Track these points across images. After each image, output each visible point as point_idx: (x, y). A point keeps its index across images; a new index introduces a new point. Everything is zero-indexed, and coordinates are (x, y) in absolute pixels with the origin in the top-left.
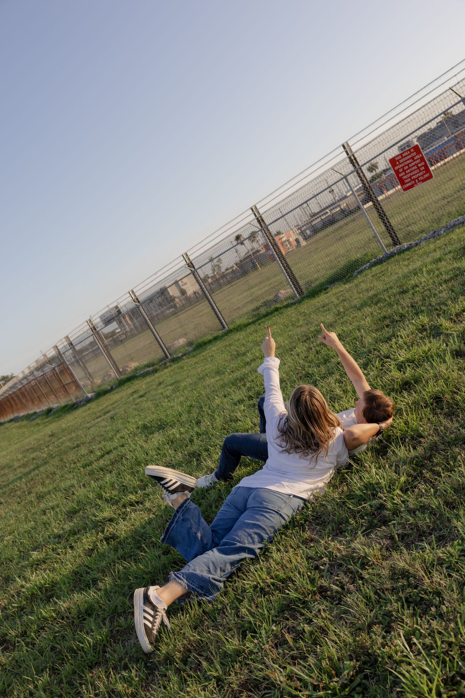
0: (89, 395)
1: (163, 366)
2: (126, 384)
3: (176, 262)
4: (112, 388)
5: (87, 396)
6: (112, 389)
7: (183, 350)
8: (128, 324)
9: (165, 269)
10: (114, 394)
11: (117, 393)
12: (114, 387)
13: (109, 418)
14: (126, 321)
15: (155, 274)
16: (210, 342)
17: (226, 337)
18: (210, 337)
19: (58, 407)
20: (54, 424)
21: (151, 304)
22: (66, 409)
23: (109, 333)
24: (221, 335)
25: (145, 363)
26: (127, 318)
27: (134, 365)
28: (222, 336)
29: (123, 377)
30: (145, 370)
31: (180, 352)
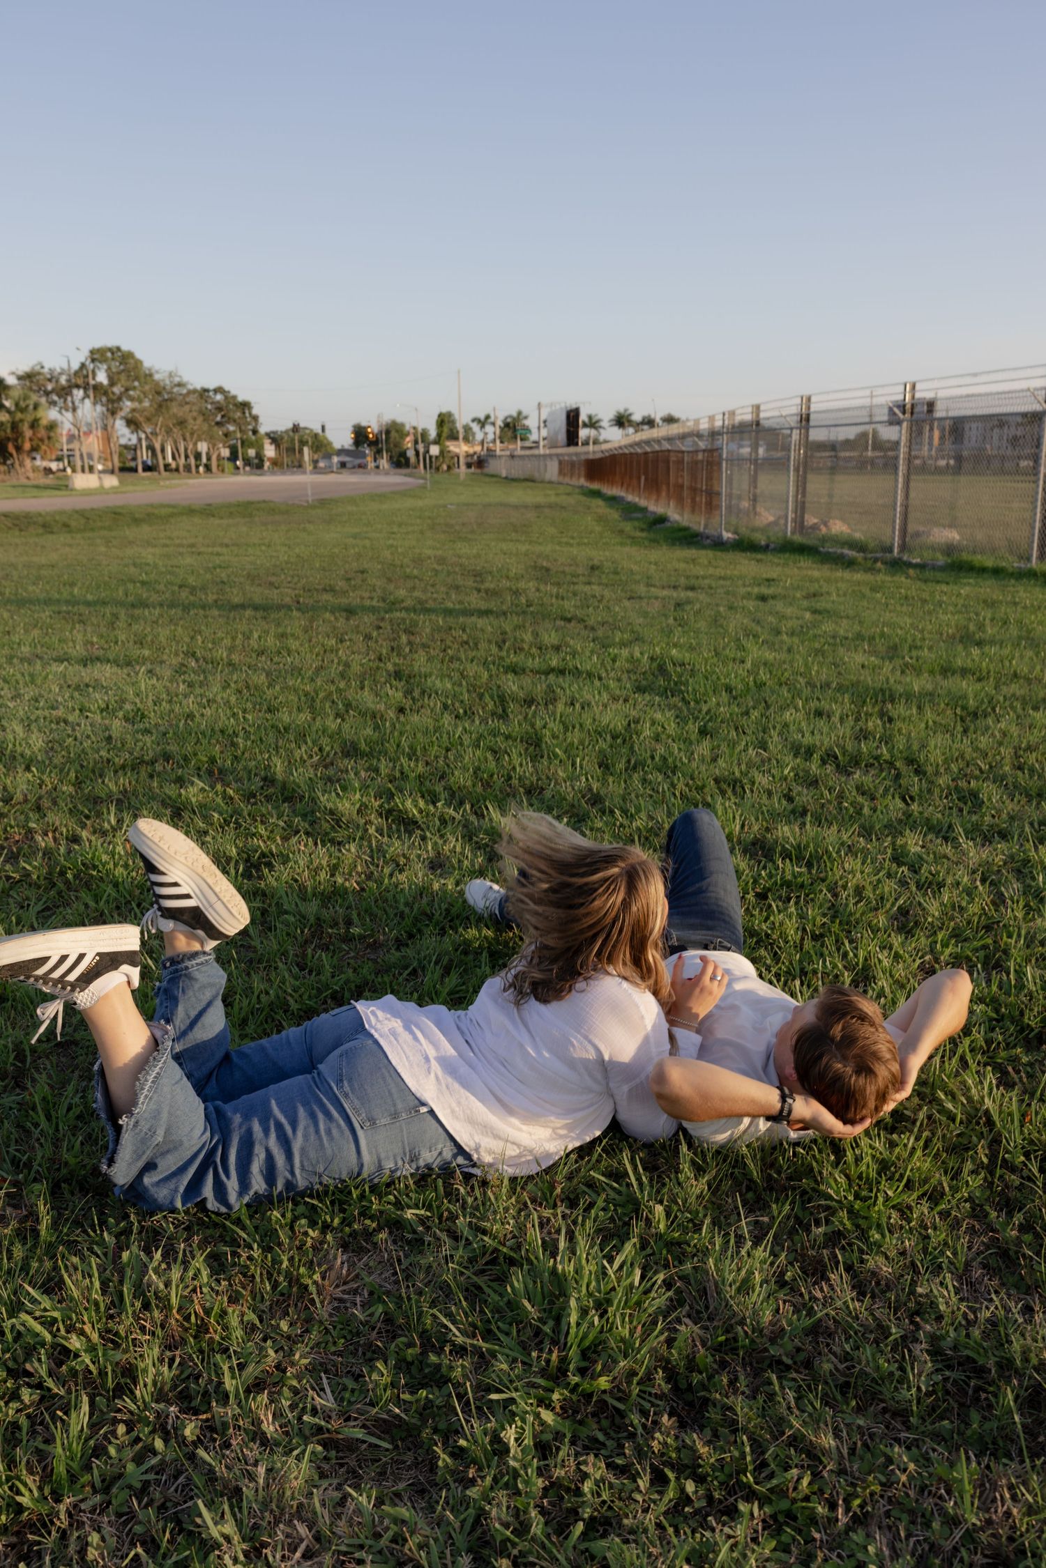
0: (727, 535)
1: (869, 564)
2: (787, 555)
3: (1029, 373)
4: (767, 546)
5: (721, 535)
6: (765, 549)
7: (928, 555)
8: (930, 444)
9: (1000, 376)
10: (750, 560)
11: (758, 561)
12: (772, 546)
13: (672, 602)
14: (931, 438)
15: (975, 375)
16: (982, 571)
17: (1013, 581)
18: (989, 563)
19: (677, 522)
20: (633, 551)
21: (996, 430)
22: (681, 534)
23: (889, 441)
24: (1011, 570)
25: (858, 535)
26: (936, 434)
27: (838, 527)
28: (1012, 575)
29: (798, 538)
30: (839, 551)
31: (921, 557)
